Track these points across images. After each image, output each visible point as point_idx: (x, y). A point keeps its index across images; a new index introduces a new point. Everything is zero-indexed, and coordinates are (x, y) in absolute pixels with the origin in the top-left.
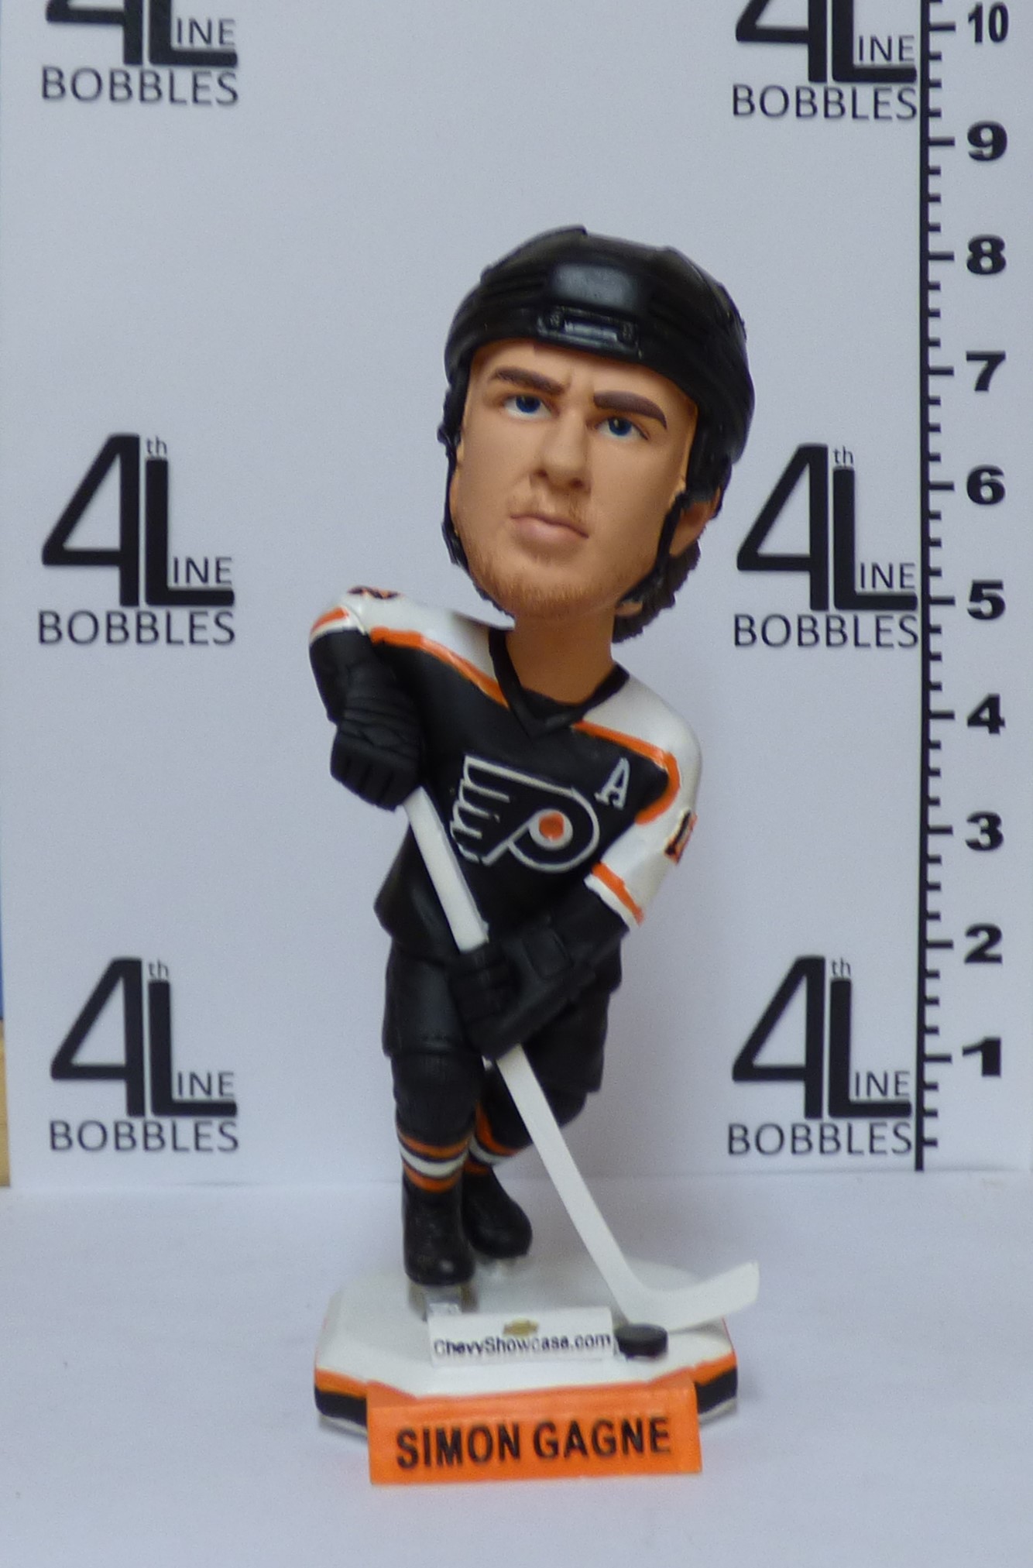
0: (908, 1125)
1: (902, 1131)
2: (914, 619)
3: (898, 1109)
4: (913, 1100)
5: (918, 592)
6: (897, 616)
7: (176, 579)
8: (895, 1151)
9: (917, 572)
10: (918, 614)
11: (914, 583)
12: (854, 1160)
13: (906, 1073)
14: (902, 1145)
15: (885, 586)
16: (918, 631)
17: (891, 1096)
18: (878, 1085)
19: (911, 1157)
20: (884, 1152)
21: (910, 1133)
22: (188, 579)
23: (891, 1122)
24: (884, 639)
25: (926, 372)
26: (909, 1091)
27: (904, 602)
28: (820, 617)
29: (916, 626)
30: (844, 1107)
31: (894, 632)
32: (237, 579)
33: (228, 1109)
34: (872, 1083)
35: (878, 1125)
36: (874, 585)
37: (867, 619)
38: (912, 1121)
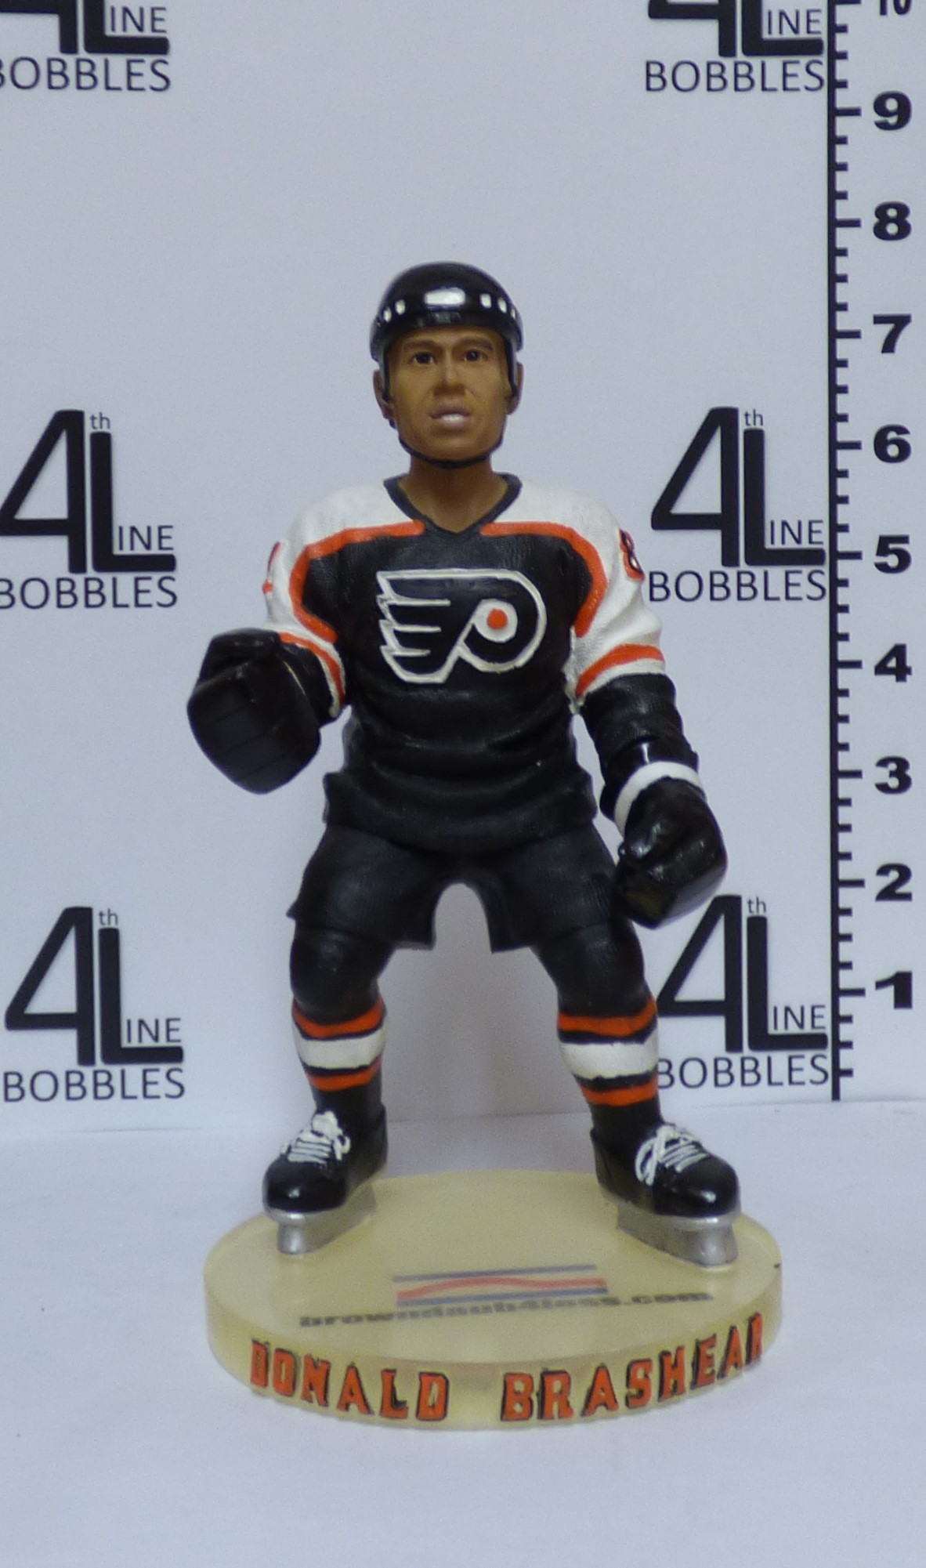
0: (824, 1057)
1: (819, 1062)
2: (822, 573)
3: (814, 1041)
4: (828, 1032)
5: (826, 547)
6: (805, 570)
7: (121, 547)
8: (812, 1082)
9: (825, 528)
10: (826, 568)
11: (823, 539)
12: (774, 1092)
14: (820, 1076)
15: (793, 541)
16: (826, 584)
17: (808, 1029)
18: (794, 1017)
19: (828, 1086)
20: (802, 1083)
21: (826, 1064)
22: (132, 547)
23: (808, 1054)
24: (793, 592)
25: (834, 335)
26: (825, 1023)
27: (812, 557)
28: (732, 572)
29: (824, 580)
30: (763, 1040)
31: (802, 585)
32: (179, 546)
33: (174, 1055)
34: (790, 1016)
35: (796, 1056)
36: (783, 542)
37: (777, 573)
38: (828, 1052)
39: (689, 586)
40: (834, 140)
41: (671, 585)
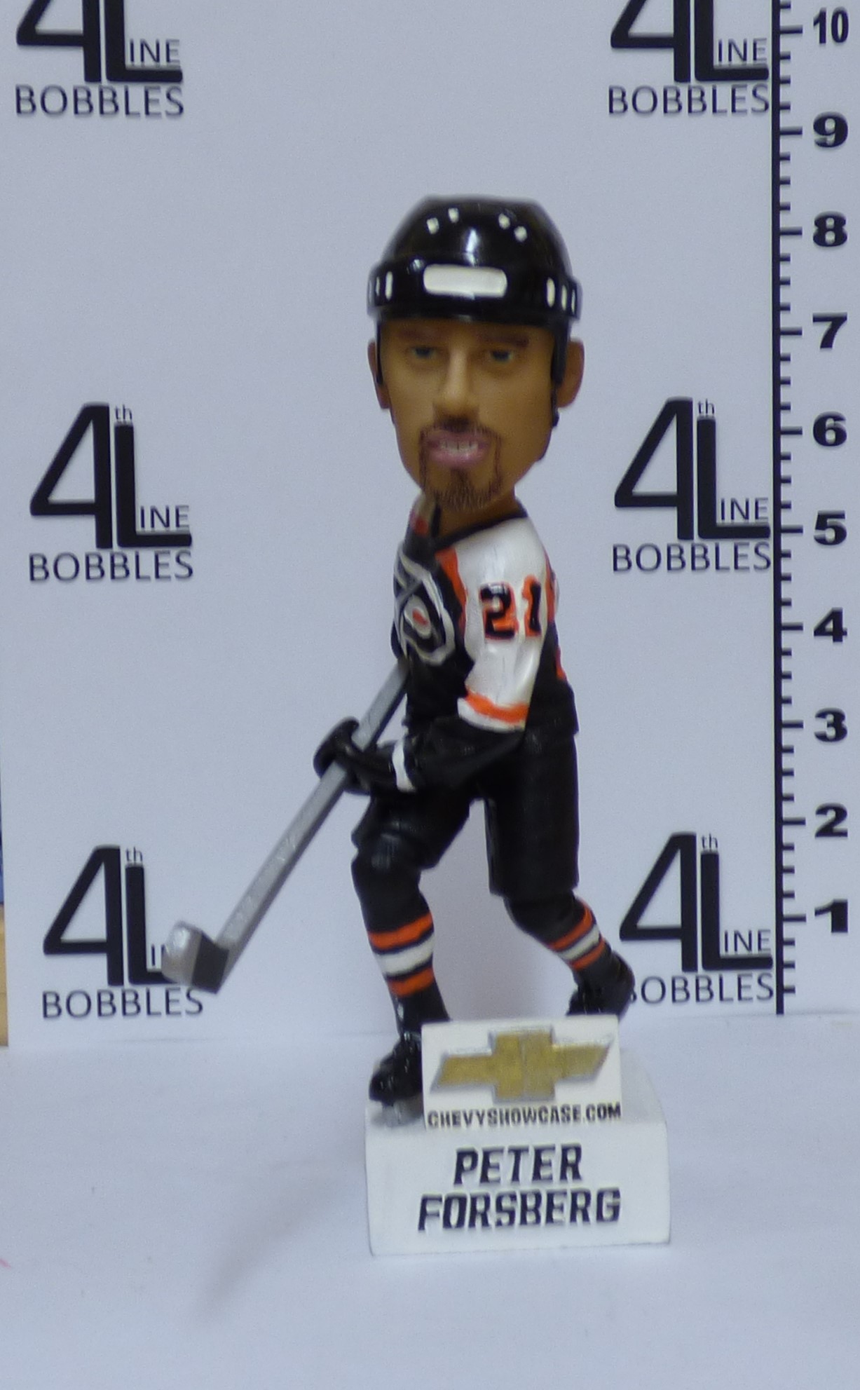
0: (770, 975)
1: (766, 980)
2: (767, 545)
3: (761, 963)
4: (773, 954)
5: (771, 523)
6: (753, 543)
7: (143, 525)
9: (770, 505)
10: (771, 542)
11: (767, 515)
12: (725, 1007)
13: (768, 931)
15: (742, 519)
16: (771, 556)
17: (755, 951)
18: (743, 942)
19: (773, 1002)
20: (750, 999)
21: (771, 982)
22: (153, 525)
23: (756, 974)
24: (741, 563)
25: (777, 333)
26: (770, 946)
27: (758, 532)
28: (686, 546)
29: (769, 552)
30: (715, 961)
31: (749, 556)
32: (194, 524)
34: (739, 940)
35: (745, 975)
36: (732, 518)
37: (727, 546)
38: (773, 972)
39: (648, 559)
40: (778, 158)
41: (633, 557)
